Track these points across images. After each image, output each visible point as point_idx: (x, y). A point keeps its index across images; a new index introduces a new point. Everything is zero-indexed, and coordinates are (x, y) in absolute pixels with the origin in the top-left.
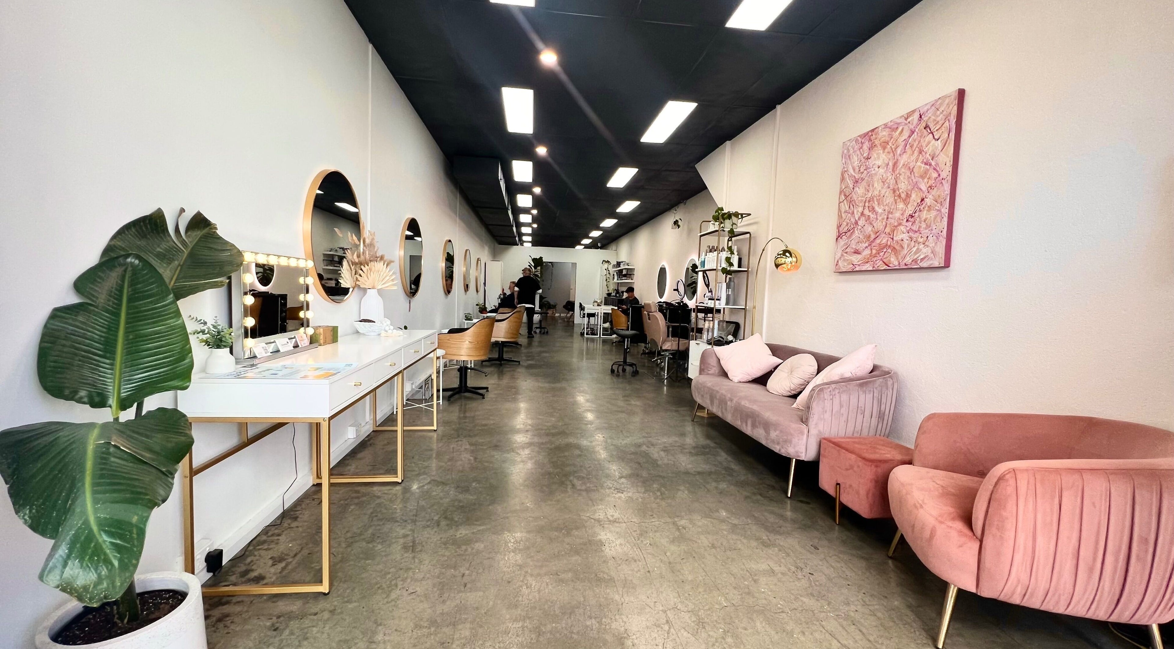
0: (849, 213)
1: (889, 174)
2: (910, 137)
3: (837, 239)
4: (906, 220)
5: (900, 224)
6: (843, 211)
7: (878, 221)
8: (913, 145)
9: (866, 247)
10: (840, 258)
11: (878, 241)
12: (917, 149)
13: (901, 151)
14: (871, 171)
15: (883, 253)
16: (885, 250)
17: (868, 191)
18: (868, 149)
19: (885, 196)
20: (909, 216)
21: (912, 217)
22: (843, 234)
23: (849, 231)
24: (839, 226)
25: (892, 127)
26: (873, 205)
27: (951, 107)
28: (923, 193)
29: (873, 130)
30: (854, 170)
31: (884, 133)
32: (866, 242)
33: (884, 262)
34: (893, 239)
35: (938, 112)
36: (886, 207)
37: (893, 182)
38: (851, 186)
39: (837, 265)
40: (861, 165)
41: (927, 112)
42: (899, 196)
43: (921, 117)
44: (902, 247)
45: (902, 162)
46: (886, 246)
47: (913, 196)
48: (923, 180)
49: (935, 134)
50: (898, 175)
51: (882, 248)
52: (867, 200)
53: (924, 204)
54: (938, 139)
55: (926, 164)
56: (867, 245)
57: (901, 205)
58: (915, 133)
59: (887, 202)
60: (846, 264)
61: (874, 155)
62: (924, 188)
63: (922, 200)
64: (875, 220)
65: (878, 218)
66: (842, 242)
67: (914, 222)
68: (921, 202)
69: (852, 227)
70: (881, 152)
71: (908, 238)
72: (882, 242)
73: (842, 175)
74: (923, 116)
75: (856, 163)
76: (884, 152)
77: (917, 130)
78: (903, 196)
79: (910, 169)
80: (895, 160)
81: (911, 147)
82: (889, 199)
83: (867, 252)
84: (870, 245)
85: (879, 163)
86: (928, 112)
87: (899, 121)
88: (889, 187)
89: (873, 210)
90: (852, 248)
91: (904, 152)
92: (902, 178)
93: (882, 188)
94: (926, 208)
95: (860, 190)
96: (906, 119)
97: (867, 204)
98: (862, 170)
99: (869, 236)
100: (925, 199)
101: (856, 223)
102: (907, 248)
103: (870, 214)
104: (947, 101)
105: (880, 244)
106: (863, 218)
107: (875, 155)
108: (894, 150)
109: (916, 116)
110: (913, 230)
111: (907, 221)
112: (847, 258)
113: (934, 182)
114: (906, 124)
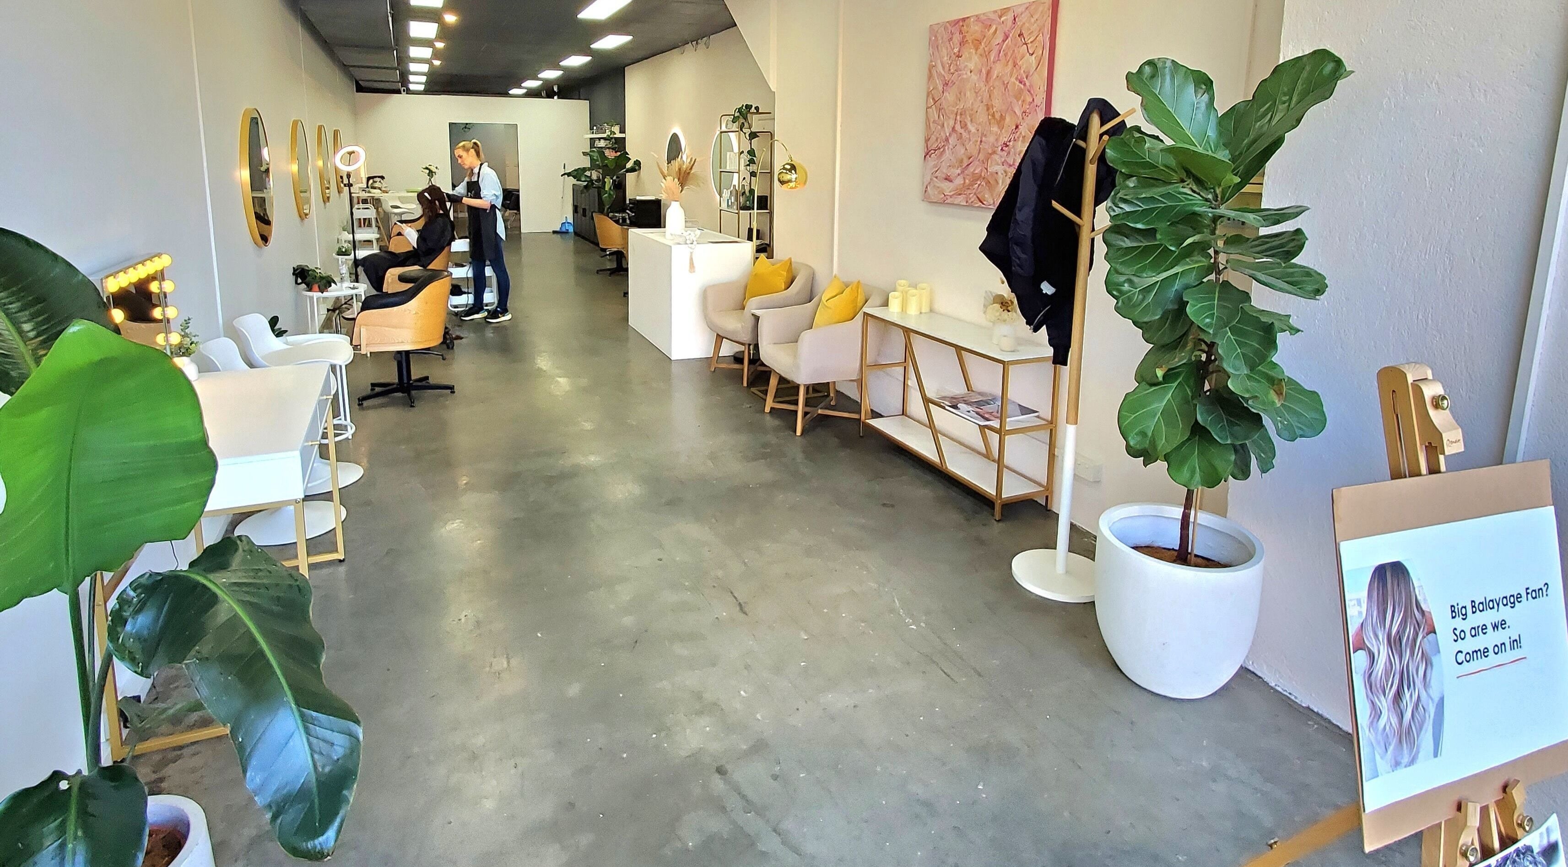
0: (939, 125)
1: (982, 84)
2: (1004, 41)
3: (925, 157)
4: (1000, 148)
5: (994, 152)
6: (932, 120)
7: (971, 143)
8: (1007, 53)
9: (959, 175)
10: (929, 183)
11: (971, 169)
12: (1011, 60)
13: (994, 57)
14: (963, 74)
15: (977, 185)
16: (979, 182)
17: (960, 100)
18: (959, 44)
19: (979, 111)
20: (1004, 144)
21: (1007, 146)
22: (933, 151)
23: (939, 148)
24: (927, 140)
25: (985, 22)
26: (966, 120)
27: (1045, 18)
28: (1018, 118)
29: (964, 20)
30: (943, 68)
31: (976, 28)
32: (958, 167)
33: (978, 197)
34: (987, 169)
35: (1033, 20)
36: (980, 127)
37: (986, 95)
38: (941, 88)
39: (926, 191)
40: (951, 63)
41: (1021, 14)
42: (993, 115)
43: (1015, 19)
44: (997, 183)
45: (996, 72)
46: (980, 177)
47: (1008, 119)
48: (1017, 101)
49: (1029, 46)
50: (992, 88)
51: (976, 178)
52: (959, 112)
53: (1018, 133)
54: (1032, 54)
55: (1021, 82)
56: (959, 171)
57: (995, 129)
58: (1009, 38)
59: (981, 120)
60: (936, 193)
61: (965, 55)
62: (1018, 112)
63: (1017, 127)
64: (967, 141)
65: (971, 139)
66: (931, 162)
67: (1009, 153)
68: (1016, 129)
69: (943, 144)
70: (974, 52)
71: (1003, 172)
72: (976, 172)
73: (930, 71)
74: (1017, 19)
75: (945, 58)
76: (976, 53)
77: (1011, 35)
78: (997, 116)
79: (1004, 84)
80: (988, 68)
81: (1006, 55)
82: (982, 117)
83: (959, 181)
84: (963, 172)
85: (971, 66)
86: (1023, 16)
87: (992, 16)
88: (982, 102)
89: (964, 126)
90: (943, 173)
91: (998, 60)
92: (996, 92)
93: (975, 100)
94: (1021, 138)
95: (950, 96)
96: (1000, 17)
97: (958, 117)
98: (952, 71)
99: (961, 161)
100: (1020, 127)
101: (947, 140)
102: (1002, 185)
103: (962, 131)
104: (1041, 9)
105: (973, 173)
106: (954, 135)
107: (966, 53)
108: (987, 53)
109: (1009, 17)
110: (1008, 163)
111: (1002, 150)
112: (938, 185)
113: (1028, 107)
114: (999, 23)
